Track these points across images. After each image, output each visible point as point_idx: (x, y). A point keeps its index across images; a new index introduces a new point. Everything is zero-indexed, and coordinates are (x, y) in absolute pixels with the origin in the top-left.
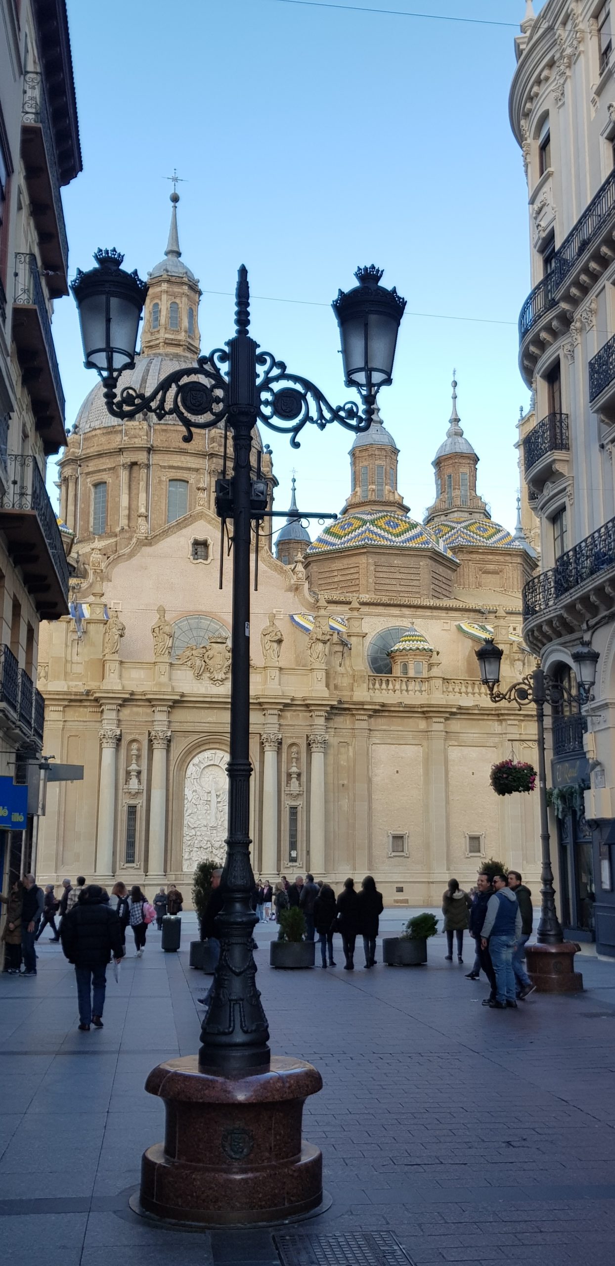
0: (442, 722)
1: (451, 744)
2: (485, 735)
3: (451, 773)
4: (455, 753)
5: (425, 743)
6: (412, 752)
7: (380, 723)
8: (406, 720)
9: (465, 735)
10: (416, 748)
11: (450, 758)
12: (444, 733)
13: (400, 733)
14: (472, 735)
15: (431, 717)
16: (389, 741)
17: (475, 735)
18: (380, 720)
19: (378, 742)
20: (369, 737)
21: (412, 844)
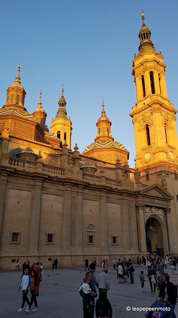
0: (41, 182)
1: (44, 192)
2: (58, 190)
3: (42, 205)
4: (45, 197)
5: (32, 191)
6: (25, 194)
7: (13, 179)
8: (25, 179)
9: (50, 189)
10: (28, 192)
11: (43, 198)
12: (41, 187)
13: (22, 185)
14: (52, 190)
15: (36, 179)
16: (16, 188)
17: (54, 190)
18: (13, 178)
19: (11, 187)
20: (7, 185)
21: (22, 238)
